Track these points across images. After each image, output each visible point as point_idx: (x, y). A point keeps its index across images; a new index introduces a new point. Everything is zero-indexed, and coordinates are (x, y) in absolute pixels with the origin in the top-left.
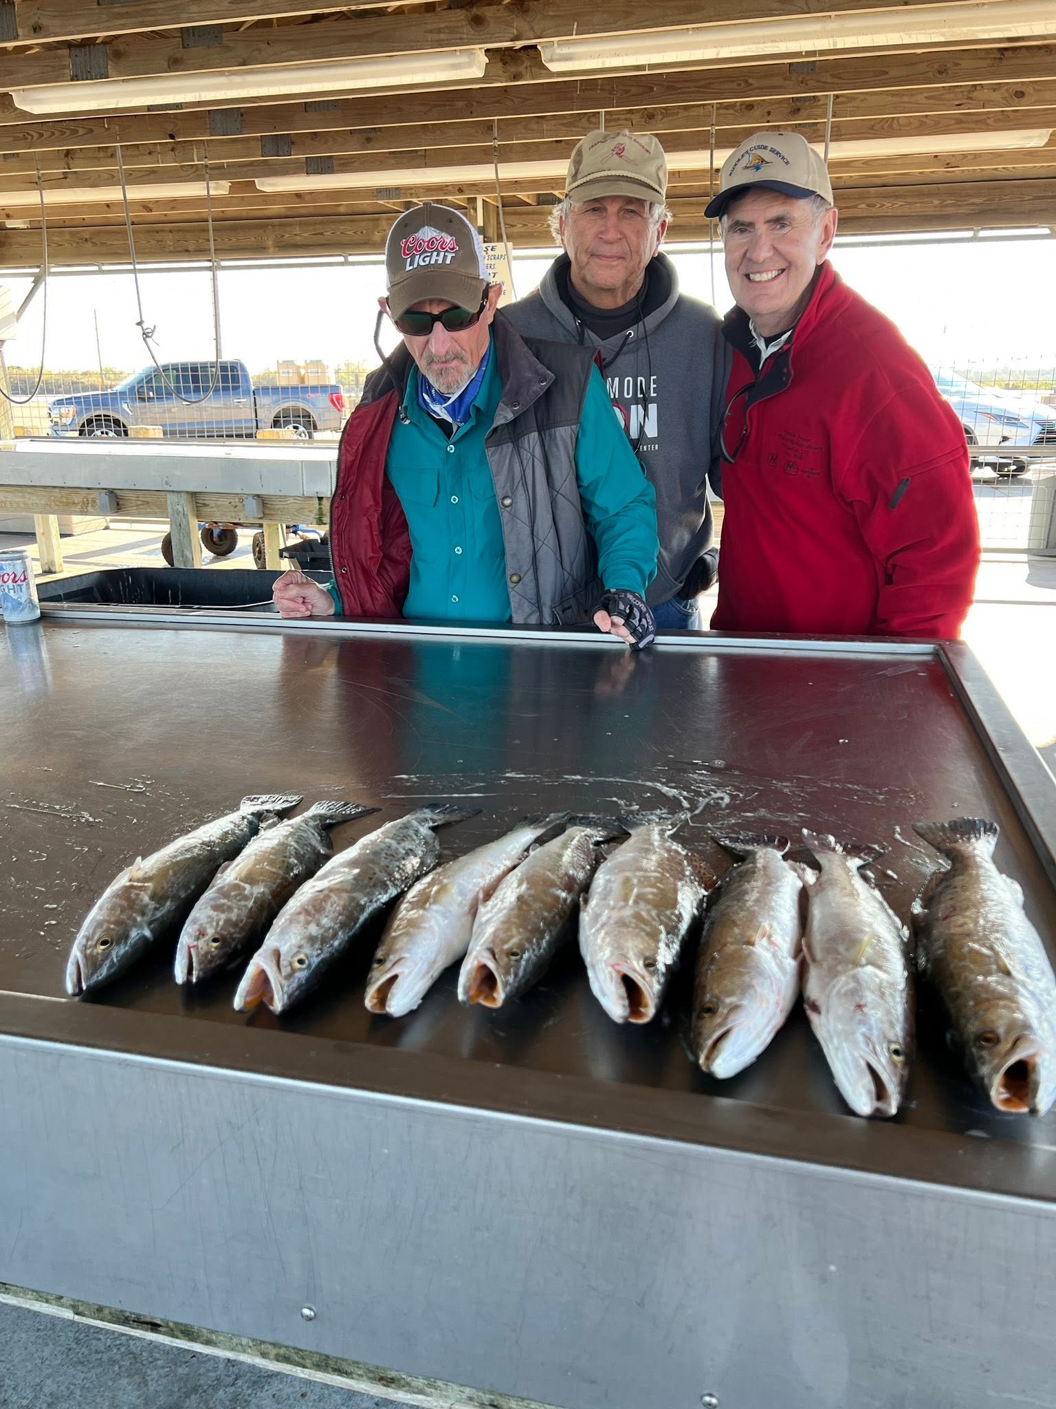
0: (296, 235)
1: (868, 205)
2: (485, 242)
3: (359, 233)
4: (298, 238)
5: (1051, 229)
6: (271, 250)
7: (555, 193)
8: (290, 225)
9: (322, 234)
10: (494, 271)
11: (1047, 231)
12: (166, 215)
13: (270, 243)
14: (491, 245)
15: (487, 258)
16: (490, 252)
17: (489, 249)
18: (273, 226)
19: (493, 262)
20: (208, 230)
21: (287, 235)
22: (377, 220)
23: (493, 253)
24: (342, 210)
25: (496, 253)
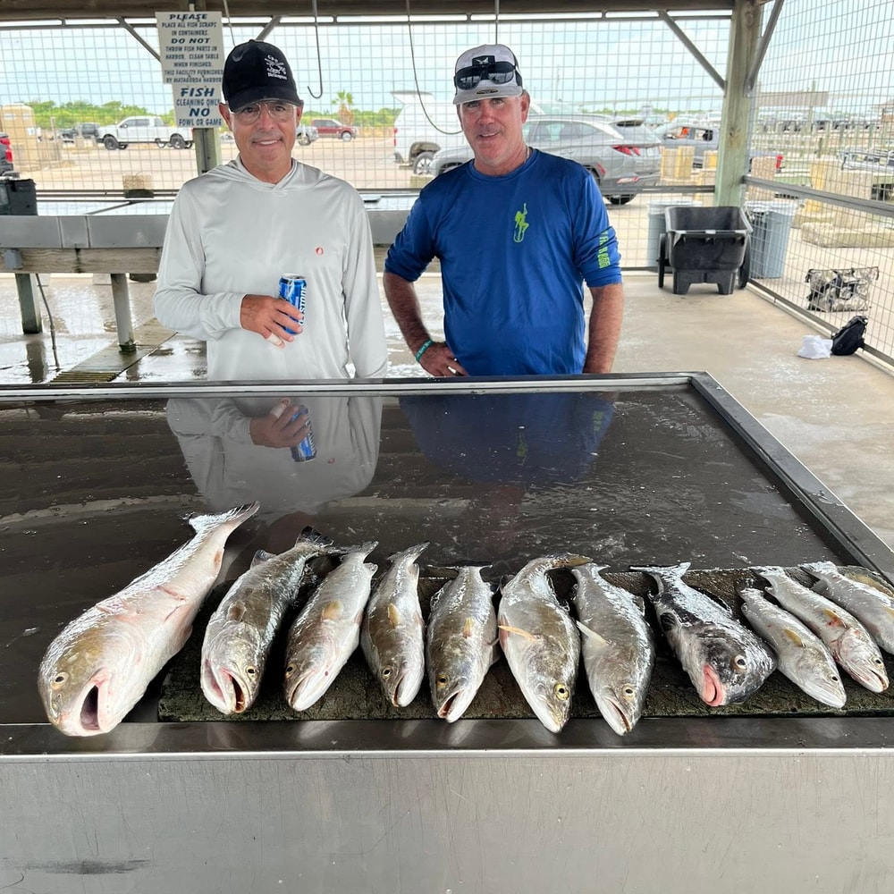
2: (196, 10)
5: (659, 13)
10: (208, 37)
11: (656, 14)
14: (202, 13)
15: (199, 25)
16: (202, 20)
17: (201, 17)
19: (204, 29)
23: (204, 21)
25: (208, 20)
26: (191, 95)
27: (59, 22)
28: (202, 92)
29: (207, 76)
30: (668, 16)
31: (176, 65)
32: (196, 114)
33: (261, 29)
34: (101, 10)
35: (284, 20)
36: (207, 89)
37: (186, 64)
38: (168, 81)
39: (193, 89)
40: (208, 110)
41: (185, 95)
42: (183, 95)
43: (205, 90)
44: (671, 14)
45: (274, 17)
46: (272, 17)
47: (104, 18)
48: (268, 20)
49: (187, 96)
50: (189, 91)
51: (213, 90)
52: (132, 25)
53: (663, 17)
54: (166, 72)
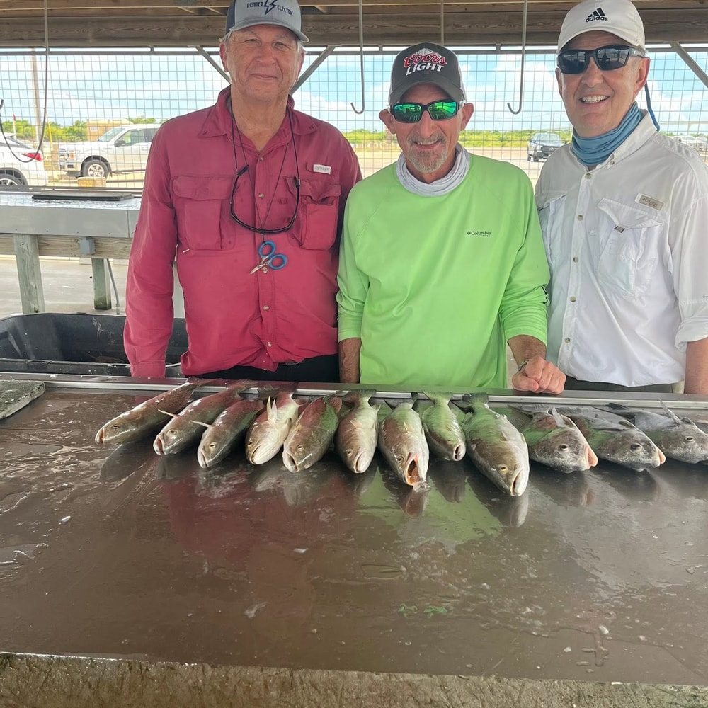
0: (111, 29)
1: (545, 24)
3: (162, 30)
4: (113, 32)
5: (672, 44)
6: (91, 41)
7: (317, 6)
8: (106, 21)
9: (132, 29)
11: (669, 46)
12: (4, 11)
13: (90, 35)
18: (93, 22)
20: (44, 23)
21: (104, 30)
22: (178, 20)
24: (148, 12)
27: (149, 50)
30: (680, 48)
33: (316, 57)
34: (184, 40)
35: (337, 49)
44: (683, 46)
45: (329, 46)
46: (326, 46)
47: (187, 47)
48: (322, 49)
52: (208, 52)
53: (676, 49)
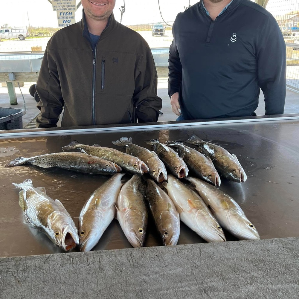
26: (64, 15)
28: (68, 14)
29: (70, 8)
31: (57, 4)
32: (66, 22)
36: (70, 13)
37: (61, 3)
38: (54, 10)
39: (64, 13)
40: (70, 21)
41: (61, 15)
42: (60, 15)
43: (69, 13)
49: (62, 15)
50: (63, 13)
51: (72, 13)
54: (54, 6)
